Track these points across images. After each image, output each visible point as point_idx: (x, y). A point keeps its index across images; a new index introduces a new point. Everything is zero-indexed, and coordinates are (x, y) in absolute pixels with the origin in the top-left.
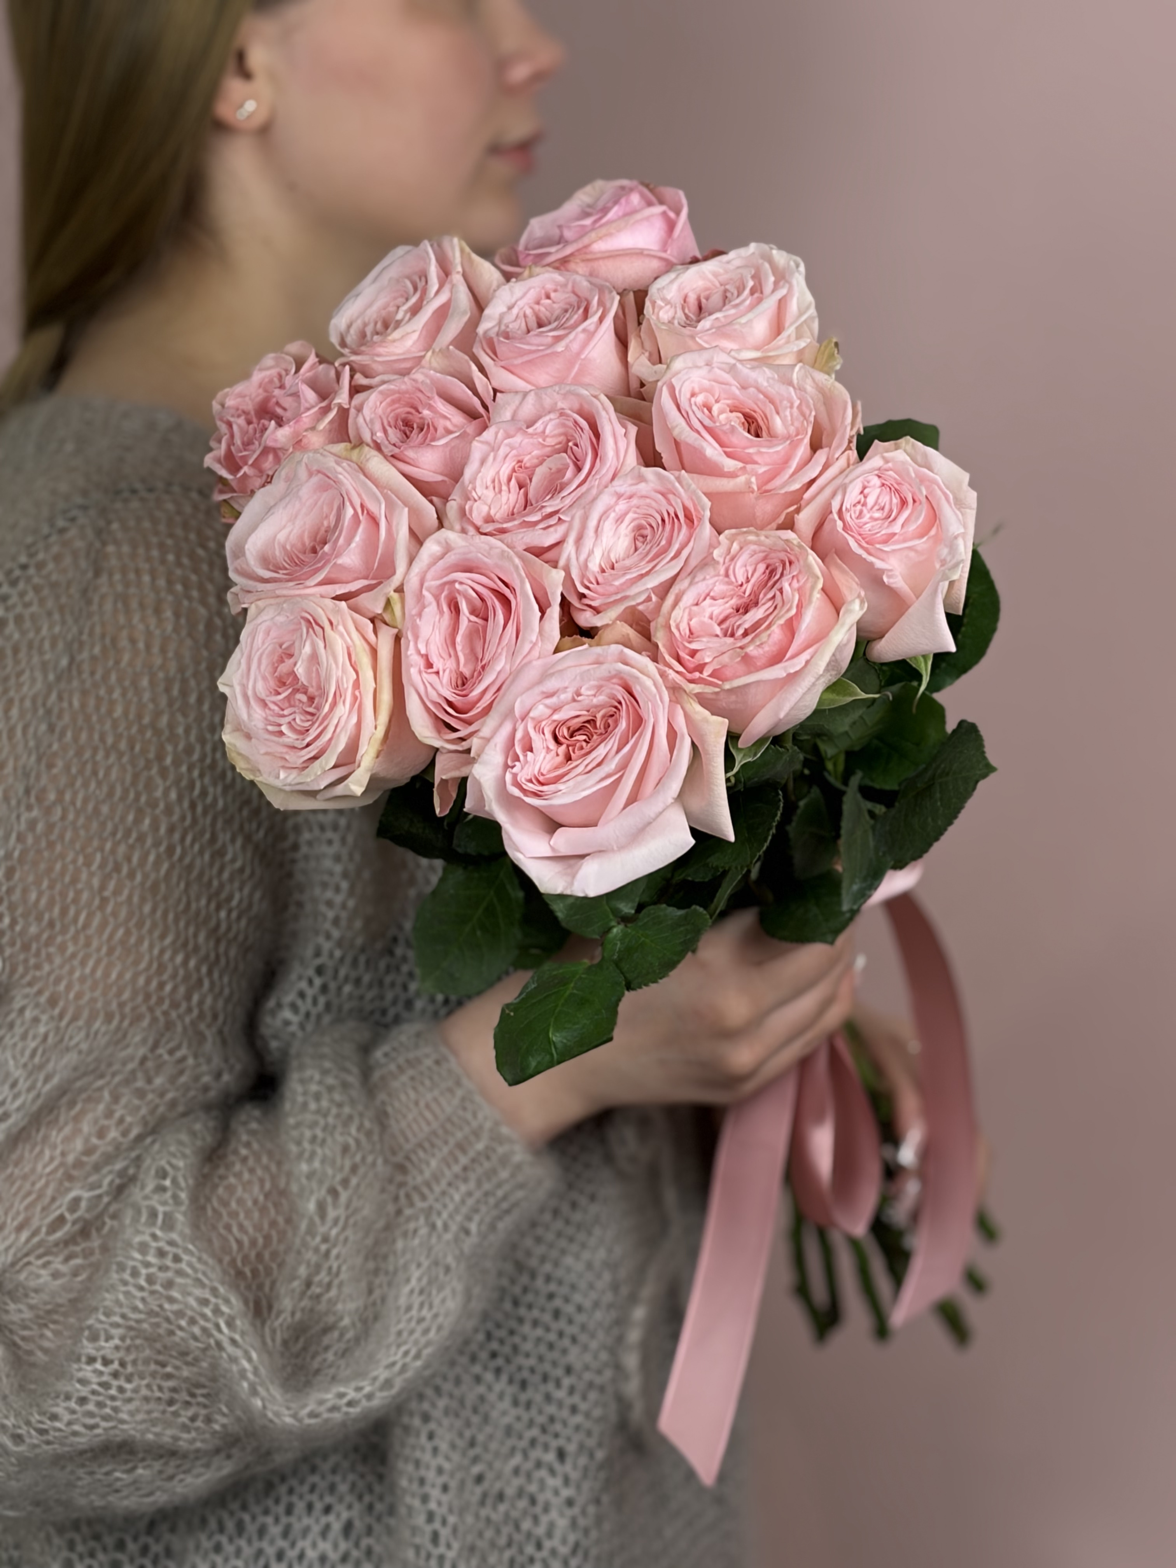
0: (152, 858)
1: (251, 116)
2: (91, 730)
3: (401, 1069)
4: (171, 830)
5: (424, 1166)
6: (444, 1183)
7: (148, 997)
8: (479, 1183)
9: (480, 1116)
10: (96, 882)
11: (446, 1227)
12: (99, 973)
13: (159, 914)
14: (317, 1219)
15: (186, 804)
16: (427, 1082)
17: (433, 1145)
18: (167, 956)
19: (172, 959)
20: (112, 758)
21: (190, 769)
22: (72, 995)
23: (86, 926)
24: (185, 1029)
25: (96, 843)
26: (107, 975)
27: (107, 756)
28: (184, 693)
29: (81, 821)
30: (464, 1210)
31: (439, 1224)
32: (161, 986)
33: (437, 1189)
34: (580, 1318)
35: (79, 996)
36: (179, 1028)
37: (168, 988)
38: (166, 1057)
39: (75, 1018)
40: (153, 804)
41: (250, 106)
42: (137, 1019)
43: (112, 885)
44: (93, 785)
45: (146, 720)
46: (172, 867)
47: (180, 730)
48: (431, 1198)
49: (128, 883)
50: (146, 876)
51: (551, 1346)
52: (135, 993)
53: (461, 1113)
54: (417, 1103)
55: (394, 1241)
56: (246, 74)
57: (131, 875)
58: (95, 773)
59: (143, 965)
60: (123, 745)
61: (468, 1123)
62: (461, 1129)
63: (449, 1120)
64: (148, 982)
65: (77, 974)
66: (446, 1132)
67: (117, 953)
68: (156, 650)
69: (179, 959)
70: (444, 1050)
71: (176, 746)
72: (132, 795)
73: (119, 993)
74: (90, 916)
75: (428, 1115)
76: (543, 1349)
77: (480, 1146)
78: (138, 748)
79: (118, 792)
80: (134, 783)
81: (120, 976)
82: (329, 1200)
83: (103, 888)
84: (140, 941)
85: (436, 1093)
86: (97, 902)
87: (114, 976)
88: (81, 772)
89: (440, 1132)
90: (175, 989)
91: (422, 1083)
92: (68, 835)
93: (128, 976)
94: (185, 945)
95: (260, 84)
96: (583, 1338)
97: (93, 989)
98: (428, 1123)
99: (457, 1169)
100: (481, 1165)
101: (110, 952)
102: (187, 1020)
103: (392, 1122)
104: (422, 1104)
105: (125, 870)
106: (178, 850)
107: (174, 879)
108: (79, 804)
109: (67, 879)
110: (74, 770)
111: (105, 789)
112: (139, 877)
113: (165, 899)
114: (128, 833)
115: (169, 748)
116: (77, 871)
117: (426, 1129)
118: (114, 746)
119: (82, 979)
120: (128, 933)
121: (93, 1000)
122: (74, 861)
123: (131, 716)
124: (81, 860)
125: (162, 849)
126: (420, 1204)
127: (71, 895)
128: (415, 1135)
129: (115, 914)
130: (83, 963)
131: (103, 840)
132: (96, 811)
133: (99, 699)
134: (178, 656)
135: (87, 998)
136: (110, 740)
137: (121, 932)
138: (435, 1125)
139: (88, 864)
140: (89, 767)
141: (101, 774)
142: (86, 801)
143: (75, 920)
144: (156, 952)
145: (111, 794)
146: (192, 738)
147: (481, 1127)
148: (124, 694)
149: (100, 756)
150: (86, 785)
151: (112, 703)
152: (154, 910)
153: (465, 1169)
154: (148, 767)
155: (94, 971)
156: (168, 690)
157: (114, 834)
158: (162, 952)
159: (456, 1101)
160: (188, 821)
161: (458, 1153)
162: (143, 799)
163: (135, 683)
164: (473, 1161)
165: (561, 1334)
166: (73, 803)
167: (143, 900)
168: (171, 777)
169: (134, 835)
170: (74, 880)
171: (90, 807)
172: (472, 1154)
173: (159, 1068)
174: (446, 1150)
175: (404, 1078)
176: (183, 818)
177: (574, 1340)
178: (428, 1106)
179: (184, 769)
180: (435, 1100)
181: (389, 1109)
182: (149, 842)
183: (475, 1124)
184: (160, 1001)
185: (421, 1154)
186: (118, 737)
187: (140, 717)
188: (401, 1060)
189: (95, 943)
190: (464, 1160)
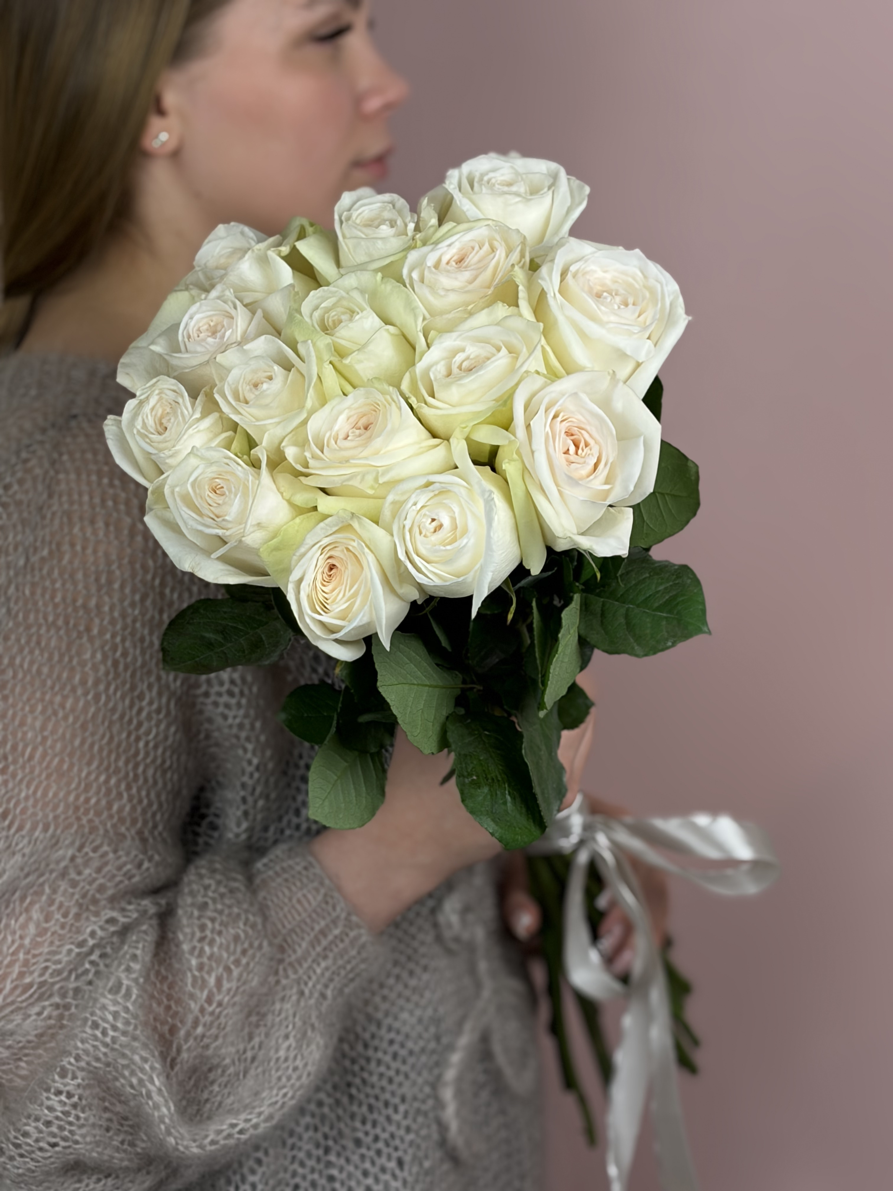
0: (81, 704)
1: (164, 144)
2: (37, 611)
3: (277, 874)
4: (97, 683)
5: (297, 947)
6: (310, 960)
7: (77, 809)
8: (335, 960)
9: (338, 909)
10: (38, 724)
11: (311, 993)
12: (39, 794)
13: (86, 746)
14: (215, 990)
15: (109, 663)
16: (298, 884)
17: (303, 931)
18: (93, 777)
19: (97, 778)
20: (52, 632)
21: (113, 636)
22: (18, 811)
23: (31, 758)
24: (106, 831)
25: (38, 695)
26: (45, 794)
27: (48, 631)
28: (110, 582)
29: (28, 678)
30: (323, 980)
31: (307, 992)
32: (87, 800)
33: (305, 965)
34: (411, 1060)
35: (23, 811)
36: (101, 832)
37: (93, 801)
38: (91, 854)
39: (20, 828)
40: (83, 664)
41: (164, 136)
42: (69, 826)
43: (50, 726)
44: (37, 652)
45: (80, 602)
46: (98, 710)
47: (106, 609)
48: (301, 971)
49: (63, 723)
50: (76, 719)
51: (390, 1081)
52: (67, 807)
53: (324, 906)
54: (290, 899)
55: (273, 1003)
56: (161, 112)
57: (65, 718)
58: (38, 643)
59: (73, 786)
60: (60, 622)
61: (329, 914)
62: (324, 918)
63: (315, 911)
64: (77, 798)
65: (23, 795)
66: (313, 921)
67: (54, 777)
68: (89, 551)
69: (102, 778)
70: (310, 859)
71: (102, 620)
72: (66, 659)
73: (55, 808)
74: (35, 749)
75: (299, 907)
76: (384, 1083)
77: (337, 932)
78: (72, 622)
79: (56, 658)
80: (69, 649)
81: (55, 795)
82: (225, 976)
83: (43, 728)
84: (72, 765)
85: (305, 891)
86: (39, 739)
87: (51, 794)
88: (28, 642)
89: (308, 920)
90: (98, 801)
91: (294, 884)
92: (18, 689)
93: (61, 795)
94: (107, 769)
95: (172, 120)
96: (413, 1075)
97: (34, 806)
98: (299, 914)
99: (319, 949)
100: (337, 946)
101: (48, 777)
102: (109, 825)
103: (273, 913)
104: (294, 901)
105: (61, 714)
106: (103, 698)
107: (100, 720)
108: (26, 666)
109: (17, 723)
110: (23, 641)
111: (46, 655)
112: (71, 719)
113: (93, 734)
114: (62, 688)
115: (97, 621)
116: (25, 716)
117: (298, 918)
118: (54, 623)
119: (27, 798)
120: (62, 761)
121: (34, 814)
122: (23, 709)
123: (69, 600)
124: (27, 708)
125: (90, 697)
126: (293, 976)
127: (20, 735)
128: (290, 923)
129: (52, 747)
130: (28, 787)
131: (44, 694)
132: (39, 672)
133: (44, 589)
134: (107, 555)
135: (29, 812)
136: (51, 619)
137: (56, 761)
138: (304, 915)
139: (32, 711)
140: (34, 639)
141: (43, 644)
142: (32, 663)
143: (23, 754)
144: (84, 774)
145: (50, 658)
146: (116, 614)
147: (338, 917)
148: (63, 585)
149: (43, 631)
150: (31, 652)
151: (54, 591)
152: (83, 743)
153: (325, 949)
154: (80, 636)
155: (35, 792)
156: (97, 580)
157: (52, 688)
158: (89, 774)
159: (320, 898)
160: (111, 676)
161: (321, 937)
162: (75, 662)
163: (72, 576)
164: (332, 942)
165: (398, 1072)
166: (21, 666)
167: (74, 736)
168: (97, 643)
169: (68, 688)
170: (22, 724)
171: (35, 668)
172: (330, 937)
173: (86, 864)
174: (312, 935)
175: (279, 880)
176: (107, 673)
177: (407, 1076)
178: (299, 901)
179: (108, 636)
180: (304, 896)
181: (270, 903)
182: (79, 692)
183: (334, 915)
184: (87, 812)
185: (294, 937)
186: (57, 616)
187: (74, 601)
188: (278, 868)
189: (37, 772)
190: (324, 943)
